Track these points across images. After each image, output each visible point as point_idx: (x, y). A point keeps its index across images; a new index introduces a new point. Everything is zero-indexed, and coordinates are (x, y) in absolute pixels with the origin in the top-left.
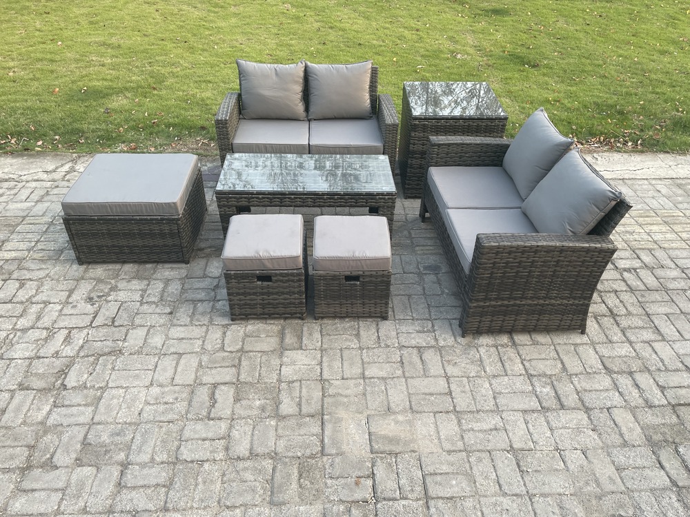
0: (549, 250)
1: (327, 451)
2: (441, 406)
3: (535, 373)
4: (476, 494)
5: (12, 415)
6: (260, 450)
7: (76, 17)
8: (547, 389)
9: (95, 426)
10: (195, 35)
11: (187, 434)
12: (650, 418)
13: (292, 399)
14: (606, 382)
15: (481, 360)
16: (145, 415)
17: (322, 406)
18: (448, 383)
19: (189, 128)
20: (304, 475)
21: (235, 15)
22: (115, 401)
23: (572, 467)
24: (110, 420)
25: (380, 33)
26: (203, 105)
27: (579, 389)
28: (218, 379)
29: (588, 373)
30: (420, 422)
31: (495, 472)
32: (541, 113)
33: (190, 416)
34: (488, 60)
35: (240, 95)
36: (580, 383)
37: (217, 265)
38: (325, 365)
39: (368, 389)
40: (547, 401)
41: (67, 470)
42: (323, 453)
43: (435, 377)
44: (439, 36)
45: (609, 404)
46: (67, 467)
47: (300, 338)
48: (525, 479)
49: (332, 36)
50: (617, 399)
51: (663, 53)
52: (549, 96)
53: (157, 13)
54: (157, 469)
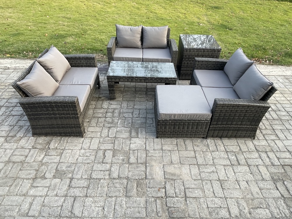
0: (243, 106)
1: (148, 177)
2: (192, 162)
3: (229, 151)
4: (205, 197)
5: (30, 158)
6: (122, 176)
7: (54, 7)
8: (234, 157)
9: (60, 164)
10: (99, 14)
11: (94, 168)
12: (273, 170)
13: (135, 157)
14: (256, 155)
15: (208, 145)
16: (79, 160)
17: (146, 160)
18: (195, 153)
19: (96, 50)
20: (139, 186)
21: (115, 7)
22: (68, 154)
23: (242, 188)
24: (66, 162)
25: (170, 15)
26: (101, 41)
27: (246, 157)
28: (107, 148)
29: (249, 151)
30: (183, 168)
31: (213, 188)
32: (240, 50)
33: (95, 161)
34: (213, 26)
35: (116, 38)
36: (247, 155)
37: (106, 104)
38: (147, 144)
39: (164, 154)
40: (233, 161)
41: (50, 179)
42: (146, 178)
43: (190, 151)
44: (194, 16)
45: (257, 164)
46: (50, 178)
47: (137, 133)
48: (224, 192)
49: (152, 15)
50: (260, 162)
51: (282, 25)
52: (236, 41)
53: (84, 6)
54: (83, 181)
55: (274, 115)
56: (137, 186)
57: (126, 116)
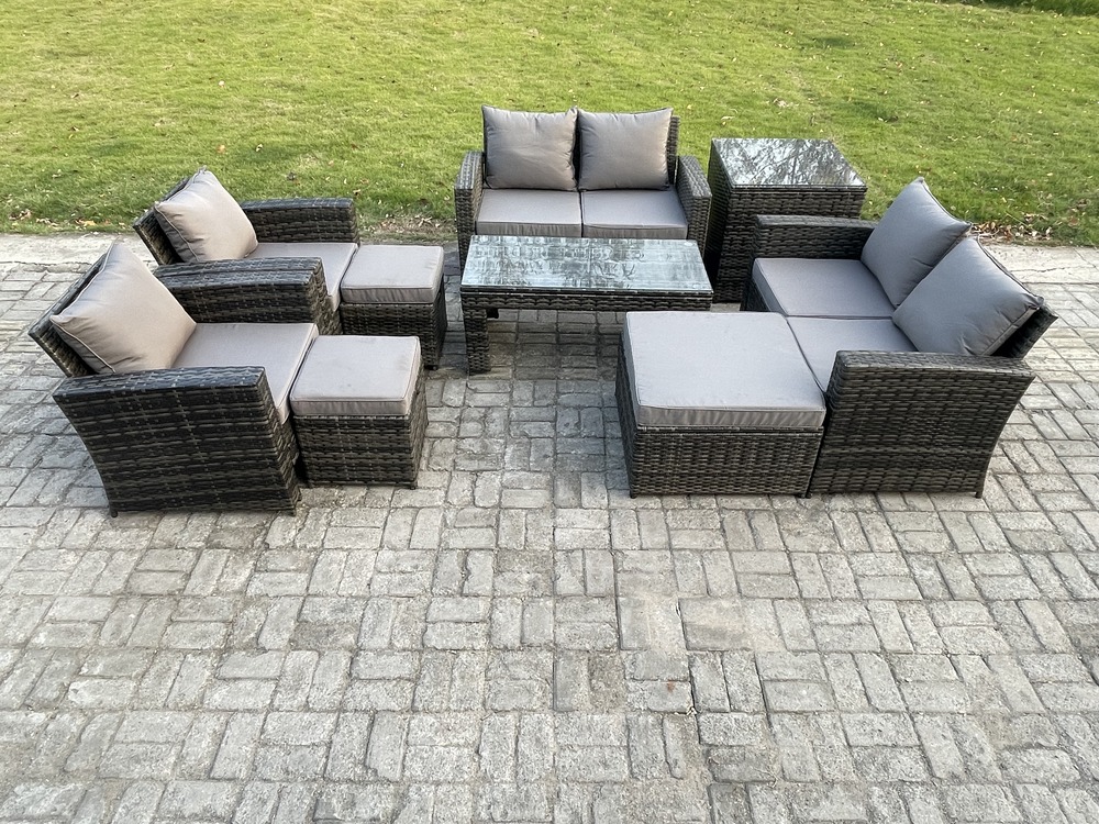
1: (627, 643)
2: (782, 590)
3: (912, 550)
4: (835, 708)
5: (201, 580)
6: (533, 639)
7: (243, 47)
8: (931, 572)
9: (311, 599)
10: (405, 72)
11: (433, 614)
12: (1076, 615)
13: (573, 573)
14: (1013, 564)
15: (835, 530)
16: (375, 586)
17: (615, 584)
18: (790, 560)
19: (405, 202)
20: (596, 674)
21: (462, 44)
22: (335, 566)
23: (968, 677)
24: (331, 592)
25: (666, 70)
26: (422, 168)
27: (975, 573)
28: (470, 543)
29: (986, 551)
30: (752, 611)
31: (861, 680)
32: (920, 184)
33: (436, 590)
34: (825, 110)
35: (484, 155)
36: (979, 565)
38: (615, 529)
39: (677, 563)
40: (930, 588)
41: (278, 654)
42: (620, 646)
43: (770, 550)
44: (752, 74)
45: (1017, 595)
46: (278, 650)
47: (578, 493)
48: (904, 691)
49: (599, 73)
50: (1028, 588)
52: (915, 163)
53: (351, 42)
54: (398, 658)
55: (1070, 423)
56: (592, 674)
57: (533, 431)
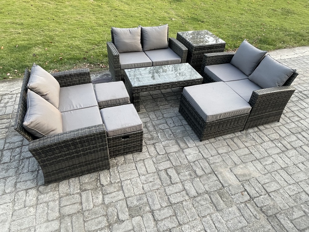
1: (224, 185)
2: (252, 158)
3: (273, 139)
4: (282, 187)
6: (200, 191)
8: (280, 144)
9: (128, 199)
11: (168, 193)
13: (199, 169)
14: (295, 137)
15: (253, 138)
16: (145, 189)
17: (212, 169)
18: (249, 149)
20: (222, 197)
22: (129, 186)
23: (302, 169)
24: (133, 195)
25: (137, 11)
27: (289, 142)
28: (165, 167)
29: (288, 136)
30: (248, 166)
31: (282, 177)
32: (246, 41)
33: (164, 185)
34: (185, 20)
38: (202, 152)
39: (223, 158)
40: (282, 148)
41: (128, 221)
42: (224, 187)
43: (243, 148)
45: (300, 145)
47: (186, 143)
48: (292, 177)
49: (118, 13)
53: (32, 7)
54: (166, 210)
56: (221, 197)
57: (162, 127)
